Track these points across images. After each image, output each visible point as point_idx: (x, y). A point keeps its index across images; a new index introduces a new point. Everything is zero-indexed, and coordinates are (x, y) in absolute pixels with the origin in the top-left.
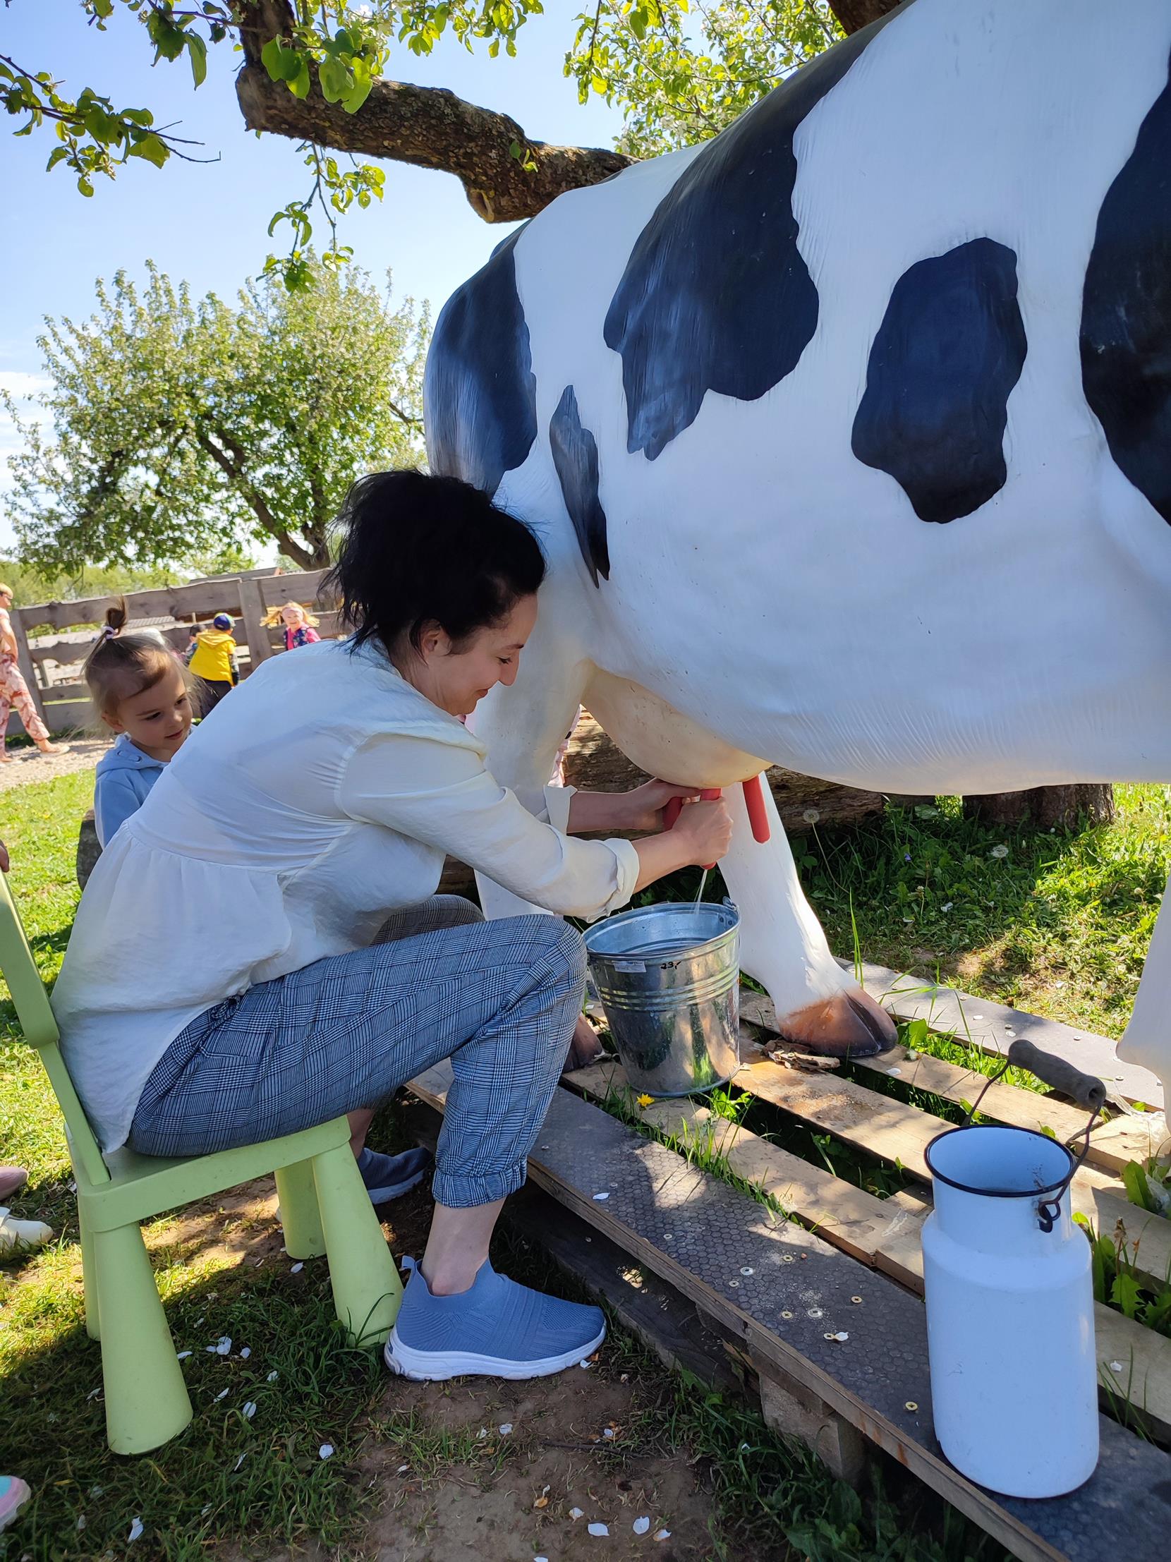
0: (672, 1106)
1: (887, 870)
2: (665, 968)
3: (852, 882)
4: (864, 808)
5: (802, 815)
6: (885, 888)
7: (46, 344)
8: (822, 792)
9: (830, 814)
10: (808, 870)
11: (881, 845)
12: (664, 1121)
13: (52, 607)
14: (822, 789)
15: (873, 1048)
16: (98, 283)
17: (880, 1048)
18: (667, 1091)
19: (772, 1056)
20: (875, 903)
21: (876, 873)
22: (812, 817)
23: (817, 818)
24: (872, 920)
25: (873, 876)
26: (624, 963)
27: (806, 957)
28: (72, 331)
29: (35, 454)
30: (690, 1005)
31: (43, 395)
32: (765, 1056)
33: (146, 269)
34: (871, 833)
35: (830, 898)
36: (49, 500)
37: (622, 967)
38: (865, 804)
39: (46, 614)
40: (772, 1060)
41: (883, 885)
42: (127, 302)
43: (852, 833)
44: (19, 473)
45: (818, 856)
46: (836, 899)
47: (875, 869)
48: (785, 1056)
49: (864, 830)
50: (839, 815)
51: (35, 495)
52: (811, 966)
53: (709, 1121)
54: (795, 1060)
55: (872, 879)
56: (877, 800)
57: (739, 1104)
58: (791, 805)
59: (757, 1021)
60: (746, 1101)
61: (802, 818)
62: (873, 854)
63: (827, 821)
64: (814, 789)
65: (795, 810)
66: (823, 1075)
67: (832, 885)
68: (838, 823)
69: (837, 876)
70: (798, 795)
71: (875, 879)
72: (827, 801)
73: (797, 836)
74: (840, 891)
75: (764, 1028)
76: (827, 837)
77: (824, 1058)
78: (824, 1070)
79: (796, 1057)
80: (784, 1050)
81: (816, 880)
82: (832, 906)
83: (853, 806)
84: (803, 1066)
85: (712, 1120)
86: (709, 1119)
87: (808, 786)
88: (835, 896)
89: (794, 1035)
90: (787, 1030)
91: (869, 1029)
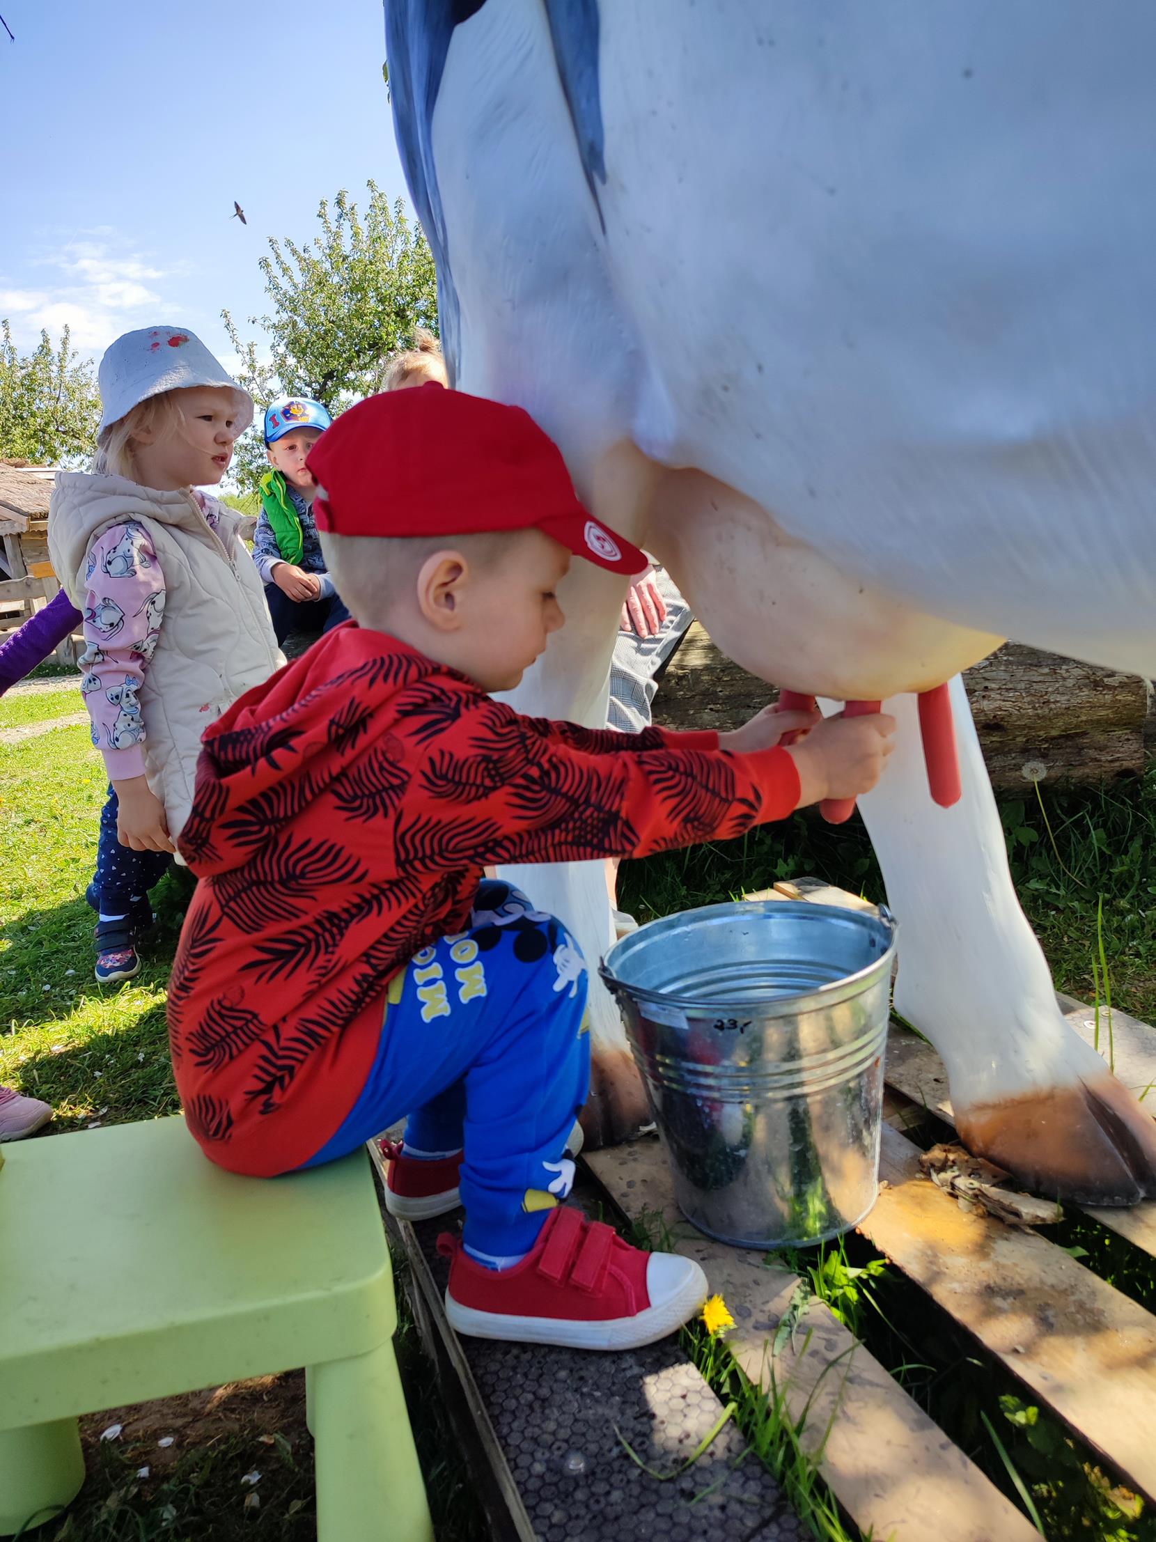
0: (742, 1259)
1: (1145, 857)
3: (1088, 869)
4: (1117, 764)
5: (1020, 769)
6: (1140, 883)
7: (268, 265)
8: (1054, 738)
9: (1064, 770)
10: (1024, 847)
11: (1138, 821)
14: (1054, 733)
15: (1131, 1195)
16: (322, 203)
17: (1142, 1194)
19: (938, 1179)
20: (1123, 903)
21: (1126, 859)
22: (1035, 772)
23: (1043, 775)
24: (1119, 930)
25: (1123, 864)
28: (294, 252)
29: (250, 374)
30: (792, 1098)
31: (265, 319)
33: (368, 190)
34: (1123, 803)
35: (1054, 890)
38: (1118, 760)
40: (934, 1185)
41: (1137, 878)
42: (346, 225)
43: (1095, 799)
45: (1040, 828)
46: (1062, 892)
47: (1126, 855)
48: (960, 1183)
49: (1112, 797)
50: (1077, 773)
52: (1022, 1027)
53: (795, 1313)
54: (976, 1196)
55: (1121, 869)
56: (1138, 755)
57: (865, 1277)
58: (1006, 754)
59: (917, 1096)
60: (877, 1274)
61: (1018, 773)
62: (1124, 832)
63: (1058, 779)
64: (1041, 733)
65: (1010, 761)
66: (1030, 1238)
67: (1058, 871)
68: (1075, 785)
69: (1067, 860)
70: (1018, 739)
71: (1125, 868)
72: (1061, 751)
73: (1011, 798)
74: (1070, 881)
75: (929, 1112)
76: (1055, 803)
77: (1034, 1200)
78: (1034, 1227)
79: (980, 1190)
80: (959, 1169)
81: (1034, 862)
82: (1056, 903)
83: (1100, 761)
84: (992, 1211)
85: (801, 1311)
86: (795, 1307)
87: (1034, 728)
88: (1062, 887)
89: (981, 1145)
90: (968, 1133)
91: (1123, 1156)
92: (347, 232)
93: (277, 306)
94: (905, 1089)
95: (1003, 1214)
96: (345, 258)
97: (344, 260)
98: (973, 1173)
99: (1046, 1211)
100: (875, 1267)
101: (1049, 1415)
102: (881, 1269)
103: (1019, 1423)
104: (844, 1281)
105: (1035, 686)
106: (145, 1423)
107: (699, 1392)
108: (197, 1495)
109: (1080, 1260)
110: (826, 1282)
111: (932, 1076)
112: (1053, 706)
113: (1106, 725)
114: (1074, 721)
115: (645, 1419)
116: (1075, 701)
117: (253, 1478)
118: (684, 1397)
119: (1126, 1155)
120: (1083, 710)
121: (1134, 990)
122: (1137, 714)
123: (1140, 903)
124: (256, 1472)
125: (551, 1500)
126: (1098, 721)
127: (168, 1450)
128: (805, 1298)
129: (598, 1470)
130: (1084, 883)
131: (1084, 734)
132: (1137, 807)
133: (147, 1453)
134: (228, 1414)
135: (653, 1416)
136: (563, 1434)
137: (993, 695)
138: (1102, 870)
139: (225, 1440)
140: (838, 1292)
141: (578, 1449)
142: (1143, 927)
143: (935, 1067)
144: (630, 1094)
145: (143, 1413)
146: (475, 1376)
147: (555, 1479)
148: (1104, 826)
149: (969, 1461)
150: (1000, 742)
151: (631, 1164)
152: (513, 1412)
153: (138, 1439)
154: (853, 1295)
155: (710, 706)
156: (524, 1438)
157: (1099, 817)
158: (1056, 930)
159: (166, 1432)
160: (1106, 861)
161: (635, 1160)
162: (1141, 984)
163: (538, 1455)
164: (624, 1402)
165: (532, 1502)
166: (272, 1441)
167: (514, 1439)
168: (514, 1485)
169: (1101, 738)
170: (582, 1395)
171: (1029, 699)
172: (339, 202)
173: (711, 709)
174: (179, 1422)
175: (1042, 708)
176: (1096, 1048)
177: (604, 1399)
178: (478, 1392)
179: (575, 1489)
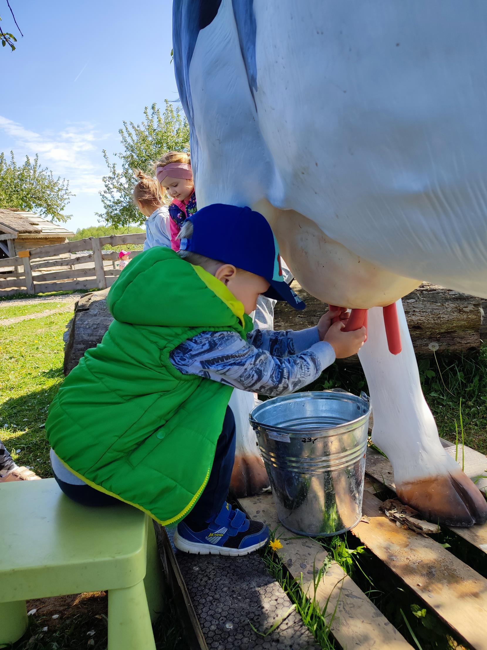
0: (304, 544)
1: (480, 384)
2: (305, 441)
3: (456, 389)
4: (468, 345)
5: (428, 346)
6: (478, 395)
7: (122, 132)
8: (442, 333)
9: (446, 347)
10: (429, 379)
11: (477, 369)
12: (294, 559)
13: (112, 237)
14: (442, 331)
15: (469, 522)
16: (146, 108)
17: (474, 522)
18: (302, 530)
19: (388, 514)
20: (470, 403)
21: (472, 385)
22: (434, 347)
23: (437, 348)
24: (468, 414)
25: (470, 387)
26: (275, 433)
27: (421, 441)
28: (133, 127)
29: (113, 176)
30: (326, 472)
31: (120, 154)
32: (382, 511)
33: (165, 103)
34: (471, 361)
35: (441, 397)
36: (117, 195)
37: (274, 436)
38: (469, 343)
39: (109, 240)
40: (386, 516)
41: (476, 393)
42: (156, 117)
43: (459, 359)
44: (107, 184)
45: (436, 371)
46: (445, 398)
47: (472, 382)
48: (398, 515)
49: (467, 359)
50: (452, 348)
51: (112, 193)
52: (424, 449)
53: (325, 567)
54: (404, 521)
55: (470, 389)
56: (477, 341)
57: (356, 553)
58: (422, 339)
59: (381, 479)
60: (361, 553)
61: (427, 347)
62: (471, 374)
63: (444, 350)
64: (437, 331)
65: (424, 342)
66: (426, 539)
67: (443, 389)
68: (451, 353)
69: (447, 385)
70: (427, 333)
71: (472, 388)
72: (445, 339)
73: (424, 358)
74: (448, 393)
75: (385, 486)
76: (443, 361)
77: (428, 523)
78: (427, 534)
79: (405, 518)
80: (397, 510)
81: (433, 385)
82: (442, 402)
83: (461, 343)
84: (410, 527)
85: (328, 566)
86: (325, 565)
87: (434, 328)
88: (445, 396)
89: (406, 499)
90: (401, 494)
91: (466, 506)
92: (155, 120)
93: (125, 149)
94: (375, 476)
95: (414, 528)
96: (155, 130)
97: (154, 131)
98: (403, 512)
99: (433, 528)
100: (360, 549)
101: (431, 612)
102: (362, 550)
103: (419, 616)
104: (347, 555)
105: (435, 311)
106: (47, 608)
107: (283, 598)
108: (68, 639)
109: (447, 549)
110: (339, 555)
111: (387, 471)
112: (442, 319)
113: (465, 328)
114: (451, 326)
115: (259, 609)
116: (451, 318)
117: (92, 633)
118: (276, 600)
119: (467, 505)
120: (454, 321)
121: (474, 439)
122: (477, 324)
123: (477, 403)
124: (93, 630)
125: (218, 641)
126: (461, 326)
127: (56, 620)
128: (330, 561)
129: (239, 629)
130: (454, 395)
131: (455, 332)
132: (476, 363)
133: (47, 621)
134: (83, 605)
135: (263, 608)
136: (224, 614)
137: (417, 314)
138: (462, 389)
139: (81, 616)
140: (344, 559)
141: (230, 620)
142: (479, 414)
143: (388, 467)
144: (259, 474)
145: (46, 604)
146: (188, 589)
147: (220, 632)
148: (463, 371)
149: (396, 630)
150: (420, 334)
151: (259, 504)
152: (204, 604)
153: (44, 615)
154: (350, 561)
155: (299, 315)
156: (208, 615)
157: (461, 367)
158: (442, 414)
159: (55, 612)
160: (464, 386)
161: (260, 502)
162: (477, 437)
163: (213, 622)
164: (251, 602)
165: (210, 642)
166: (101, 618)
167: (203, 615)
168: (203, 635)
169: (462, 334)
170: (233, 598)
171: (432, 316)
172: (153, 108)
173: (299, 317)
174: (62, 608)
175: (437, 320)
176: (456, 460)
177: (242, 600)
178: (189, 596)
179: (228, 637)
